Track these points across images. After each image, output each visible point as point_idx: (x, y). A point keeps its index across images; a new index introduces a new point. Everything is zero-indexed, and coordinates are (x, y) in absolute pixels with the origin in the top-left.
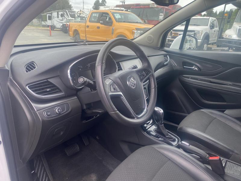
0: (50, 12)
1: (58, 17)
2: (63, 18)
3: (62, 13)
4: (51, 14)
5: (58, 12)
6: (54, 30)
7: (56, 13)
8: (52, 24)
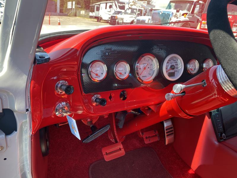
0: (99, 3)
1: (106, 8)
2: (111, 9)
3: (111, 4)
4: (99, 5)
5: (106, 3)
6: (100, 22)
7: (105, 4)
8: (99, 16)
